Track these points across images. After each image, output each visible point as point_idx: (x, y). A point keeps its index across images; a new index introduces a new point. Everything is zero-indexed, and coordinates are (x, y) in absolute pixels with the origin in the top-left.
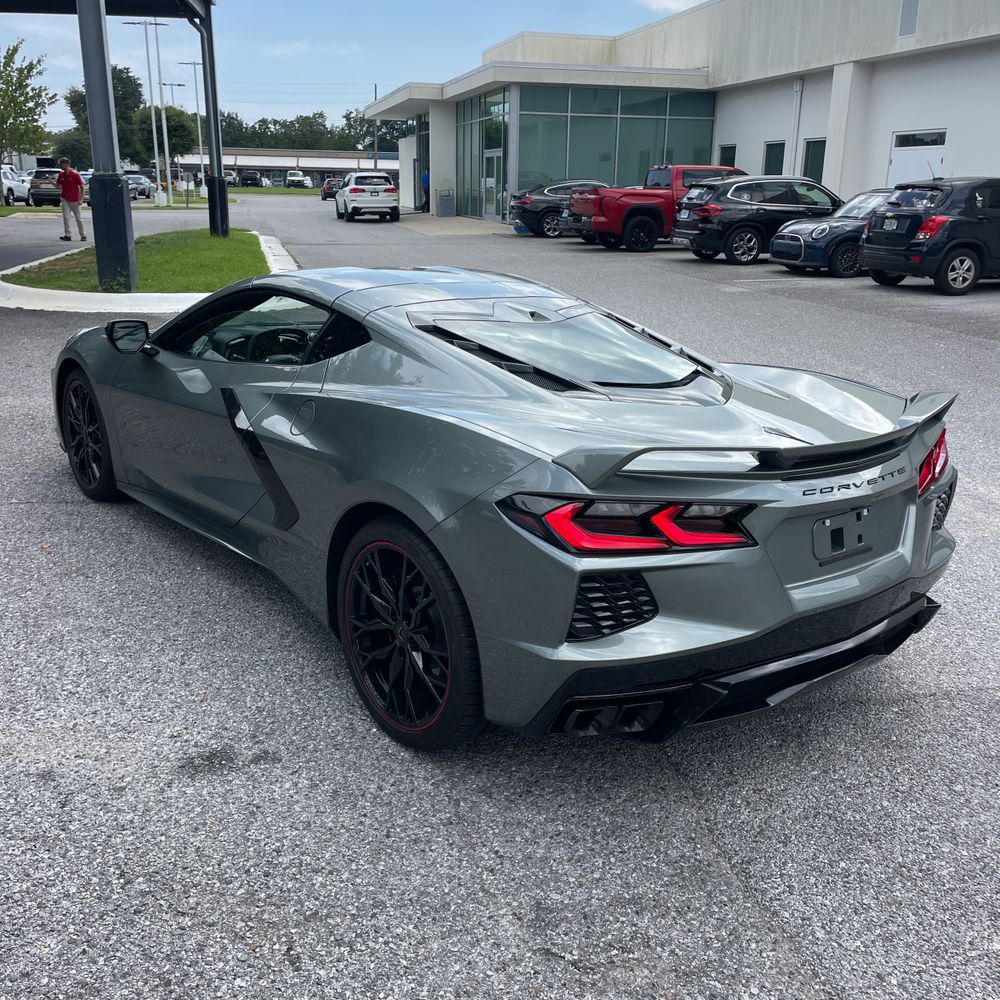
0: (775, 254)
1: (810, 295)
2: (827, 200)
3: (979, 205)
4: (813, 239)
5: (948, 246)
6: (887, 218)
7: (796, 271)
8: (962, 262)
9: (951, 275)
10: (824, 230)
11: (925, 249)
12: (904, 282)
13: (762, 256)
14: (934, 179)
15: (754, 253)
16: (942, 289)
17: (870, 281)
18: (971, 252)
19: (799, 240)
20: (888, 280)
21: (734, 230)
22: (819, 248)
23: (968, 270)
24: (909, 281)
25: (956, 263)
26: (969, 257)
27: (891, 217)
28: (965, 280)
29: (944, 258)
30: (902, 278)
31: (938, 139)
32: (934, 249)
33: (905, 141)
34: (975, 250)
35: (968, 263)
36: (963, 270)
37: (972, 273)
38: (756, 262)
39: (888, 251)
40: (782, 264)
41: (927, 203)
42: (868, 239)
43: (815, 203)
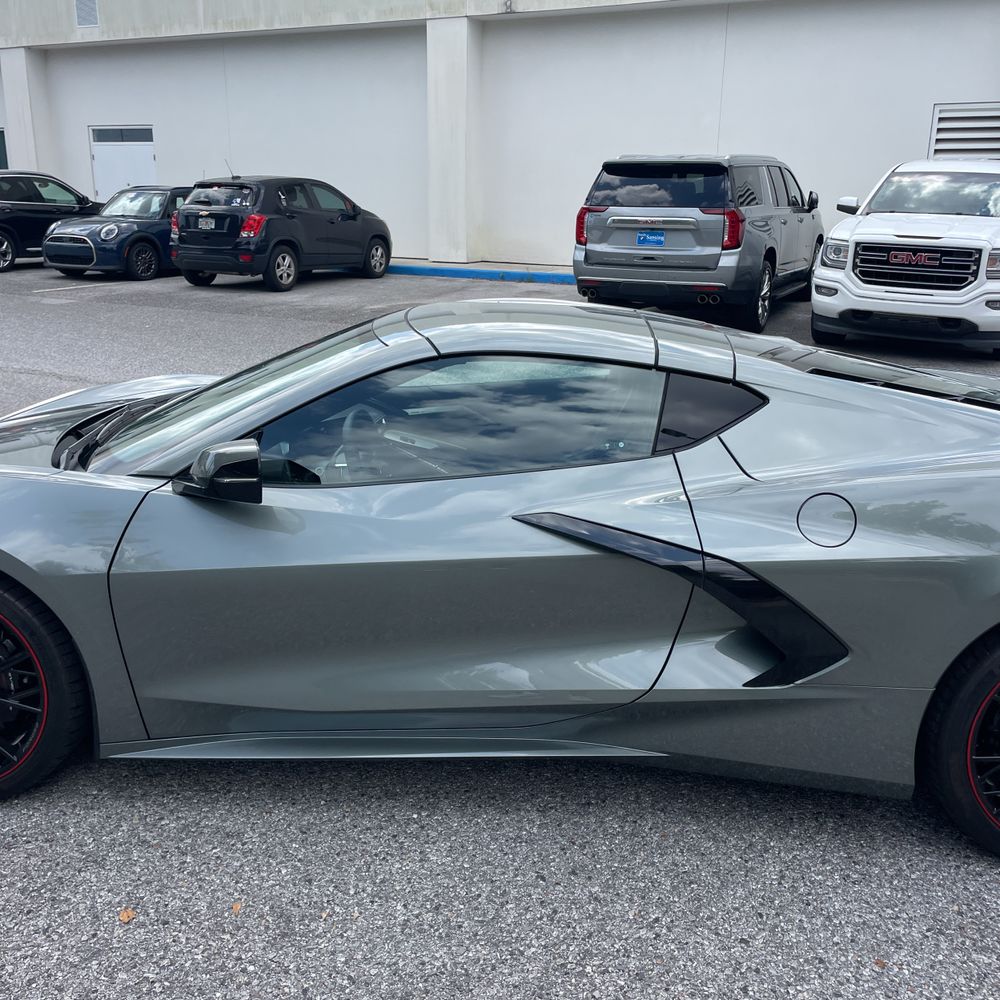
0: (52, 258)
2: (72, 198)
3: (284, 203)
4: (103, 240)
5: (272, 245)
6: (202, 216)
8: (284, 259)
9: (279, 272)
10: (111, 231)
11: (252, 247)
12: (216, 281)
13: (18, 260)
14: (234, 178)
15: (9, 257)
16: (271, 285)
17: (182, 282)
19: (85, 241)
20: (200, 279)
22: (111, 250)
23: (289, 267)
24: (220, 279)
25: (280, 260)
26: (291, 256)
27: (207, 216)
28: (289, 275)
29: (271, 254)
30: (213, 277)
31: (144, 135)
32: (261, 248)
33: (103, 135)
34: (292, 246)
35: (288, 260)
36: (286, 266)
37: (292, 269)
38: (13, 267)
39: (207, 251)
40: (57, 268)
41: (241, 202)
42: (181, 239)
43: (55, 201)
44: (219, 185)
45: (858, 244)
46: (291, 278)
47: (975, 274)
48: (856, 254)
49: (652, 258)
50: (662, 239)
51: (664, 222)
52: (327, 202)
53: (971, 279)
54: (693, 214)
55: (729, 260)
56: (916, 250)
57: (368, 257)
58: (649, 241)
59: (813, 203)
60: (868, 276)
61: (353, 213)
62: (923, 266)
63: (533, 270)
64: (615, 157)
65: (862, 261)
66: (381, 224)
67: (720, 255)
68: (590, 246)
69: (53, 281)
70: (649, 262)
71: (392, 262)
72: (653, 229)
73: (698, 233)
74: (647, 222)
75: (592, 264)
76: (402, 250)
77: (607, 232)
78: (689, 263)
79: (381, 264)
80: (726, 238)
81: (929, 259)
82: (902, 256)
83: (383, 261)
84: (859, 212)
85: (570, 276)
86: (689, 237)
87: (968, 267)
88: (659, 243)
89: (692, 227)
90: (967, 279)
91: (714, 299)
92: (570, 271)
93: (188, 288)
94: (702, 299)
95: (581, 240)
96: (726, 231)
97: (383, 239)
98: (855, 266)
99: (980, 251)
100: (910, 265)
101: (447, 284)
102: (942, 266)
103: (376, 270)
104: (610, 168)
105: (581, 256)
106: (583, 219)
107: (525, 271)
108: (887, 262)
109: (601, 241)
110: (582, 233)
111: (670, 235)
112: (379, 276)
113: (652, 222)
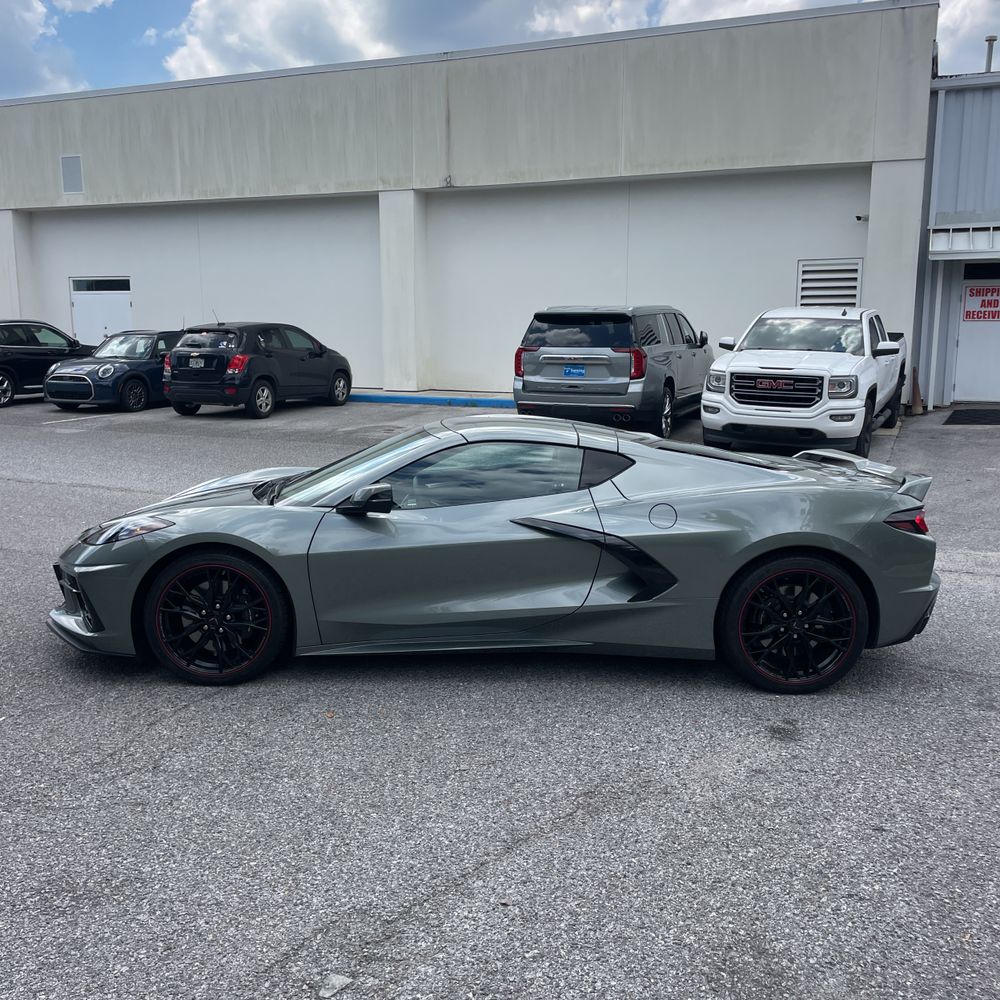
0: (52, 394)
1: (144, 428)
2: (64, 342)
3: (263, 345)
4: (100, 378)
5: (253, 379)
6: (192, 357)
7: (69, 408)
8: (263, 391)
9: (259, 402)
10: (107, 370)
11: (237, 382)
12: (200, 411)
13: (16, 397)
14: (219, 324)
15: (9, 394)
16: (252, 413)
17: (171, 412)
18: (265, 382)
19: (84, 380)
20: (187, 410)
22: (107, 386)
23: (267, 397)
24: (204, 409)
25: (260, 392)
26: (268, 388)
27: (197, 357)
28: (267, 405)
29: (252, 387)
30: (198, 407)
31: (122, 285)
32: (245, 382)
33: (82, 285)
34: (269, 380)
35: (266, 391)
36: (264, 398)
37: (270, 399)
38: (13, 403)
39: (198, 386)
40: (55, 403)
41: (227, 345)
42: (173, 376)
44: (208, 331)
45: (732, 374)
46: (269, 407)
47: (820, 395)
48: (732, 382)
49: (576, 387)
50: (583, 371)
51: (584, 359)
52: (297, 342)
53: (818, 399)
54: (606, 352)
55: (636, 387)
56: (775, 378)
57: (333, 388)
58: (573, 373)
59: (704, 341)
60: (742, 398)
61: (320, 351)
62: (781, 390)
63: (475, 397)
64: (544, 309)
65: (737, 387)
66: (343, 360)
67: (629, 383)
68: (526, 378)
69: (53, 414)
70: (573, 390)
71: (353, 392)
72: (575, 364)
73: (611, 367)
74: (570, 359)
75: (529, 392)
76: (361, 381)
77: (540, 367)
78: (607, 390)
79: (343, 394)
80: (633, 371)
81: (786, 384)
82: (766, 383)
83: (345, 391)
84: (735, 349)
85: (510, 402)
86: (604, 370)
87: (814, 391)
88: (581, 374)
89: (606, 362)
90: (814, 399)
91: (626, 418)
92: (511, 397)
93: (176, 417)
94: (617, 418)
95: (519, 372)
96: (633, 366)
97: (344, 372)
98: (731, 391)
99: (822, 378)
100: (772, 389)
101: (403, 409)
102: (795, 390)
103: (339, 399)
104: (539, 317)
105: (519, 385)
106: (520, 356)
107: (469, 397)
108: (755, 388)
109: (534, 373)
110: (520, 367)
111: (589, 368)
112: (342, 404)
113: (575, 359)
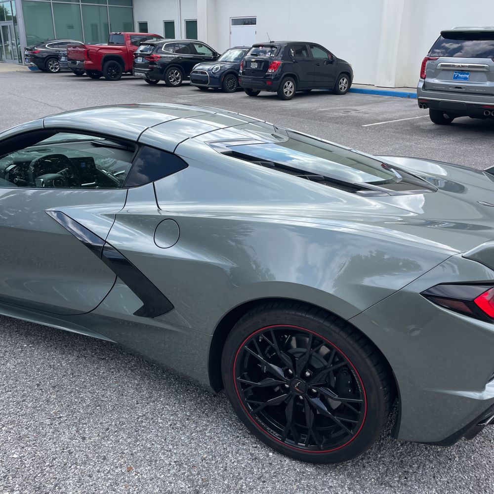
0: (193, 81)
3: (293, 55)
4: (213, 73)
5: (283, 76)
6: (252, 62)
7: (204, 90)
8: (289, 84)
9: (285, 90)
10: (217, 69)
11: (273, 78)
12: (260, 94)
13: (184, 82)
14: (271, 42)
15: (179, 80)
16: (281, 97)
17: (244, 94)
19: (206, 74)
20: (253, 93)
21: (168, 69)
22: (216, 78)
23: (291, 87)
24: (262, 93)
25: (286, 84)
26: (292, 82)
27: (254, 62)
28: (290, 92)
29: (282, 80)
30: (259, 92)
31: (253, 21)
32: (277, 77)
33: (236, 22)
34: (293, 77)
35: (291, 84)
36: (289, 88)
37: (293, 89)
38: (181, 85)
39: (254, 79)
40: (197, 86)
41: (271, 54)
42: (243, 73)
43: (204, 54)
44: (262, 46)
46: (292, 93)
49: (460, 88)
50: (468, 76)
51: (469, 67)
52: (317, 54)
54: (487, 62)
57: (338, 83)
58: (460, 78)
61: (332, 60)
68: (427, 80)
70: (458, 90)
71: (352, 86)
72: (463, 71)
73: (489, 73)
74: (459, 66)
75: (425, 90)
76: (358, 80)
77: (437, 72)
78: (481, 91)
79: (345, 87)
83: (346, 86)
86: (484, 76)
88: (466, 79)
89: (485, 70)
93: (246, 97)
94: (487, 113)
95: (423, 75)
97: (347, 73)
103: (342, 91)
104: (445, 34)
105: (421, 85)
106: (425, 64)
109: (433, 77)
110: (424, 72)
111: (472, 74)
112: (344, 94)
113: (462, 66)
